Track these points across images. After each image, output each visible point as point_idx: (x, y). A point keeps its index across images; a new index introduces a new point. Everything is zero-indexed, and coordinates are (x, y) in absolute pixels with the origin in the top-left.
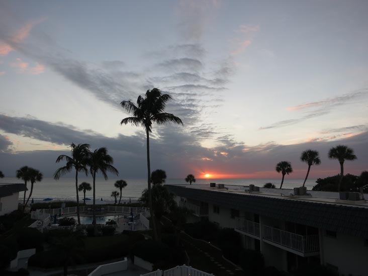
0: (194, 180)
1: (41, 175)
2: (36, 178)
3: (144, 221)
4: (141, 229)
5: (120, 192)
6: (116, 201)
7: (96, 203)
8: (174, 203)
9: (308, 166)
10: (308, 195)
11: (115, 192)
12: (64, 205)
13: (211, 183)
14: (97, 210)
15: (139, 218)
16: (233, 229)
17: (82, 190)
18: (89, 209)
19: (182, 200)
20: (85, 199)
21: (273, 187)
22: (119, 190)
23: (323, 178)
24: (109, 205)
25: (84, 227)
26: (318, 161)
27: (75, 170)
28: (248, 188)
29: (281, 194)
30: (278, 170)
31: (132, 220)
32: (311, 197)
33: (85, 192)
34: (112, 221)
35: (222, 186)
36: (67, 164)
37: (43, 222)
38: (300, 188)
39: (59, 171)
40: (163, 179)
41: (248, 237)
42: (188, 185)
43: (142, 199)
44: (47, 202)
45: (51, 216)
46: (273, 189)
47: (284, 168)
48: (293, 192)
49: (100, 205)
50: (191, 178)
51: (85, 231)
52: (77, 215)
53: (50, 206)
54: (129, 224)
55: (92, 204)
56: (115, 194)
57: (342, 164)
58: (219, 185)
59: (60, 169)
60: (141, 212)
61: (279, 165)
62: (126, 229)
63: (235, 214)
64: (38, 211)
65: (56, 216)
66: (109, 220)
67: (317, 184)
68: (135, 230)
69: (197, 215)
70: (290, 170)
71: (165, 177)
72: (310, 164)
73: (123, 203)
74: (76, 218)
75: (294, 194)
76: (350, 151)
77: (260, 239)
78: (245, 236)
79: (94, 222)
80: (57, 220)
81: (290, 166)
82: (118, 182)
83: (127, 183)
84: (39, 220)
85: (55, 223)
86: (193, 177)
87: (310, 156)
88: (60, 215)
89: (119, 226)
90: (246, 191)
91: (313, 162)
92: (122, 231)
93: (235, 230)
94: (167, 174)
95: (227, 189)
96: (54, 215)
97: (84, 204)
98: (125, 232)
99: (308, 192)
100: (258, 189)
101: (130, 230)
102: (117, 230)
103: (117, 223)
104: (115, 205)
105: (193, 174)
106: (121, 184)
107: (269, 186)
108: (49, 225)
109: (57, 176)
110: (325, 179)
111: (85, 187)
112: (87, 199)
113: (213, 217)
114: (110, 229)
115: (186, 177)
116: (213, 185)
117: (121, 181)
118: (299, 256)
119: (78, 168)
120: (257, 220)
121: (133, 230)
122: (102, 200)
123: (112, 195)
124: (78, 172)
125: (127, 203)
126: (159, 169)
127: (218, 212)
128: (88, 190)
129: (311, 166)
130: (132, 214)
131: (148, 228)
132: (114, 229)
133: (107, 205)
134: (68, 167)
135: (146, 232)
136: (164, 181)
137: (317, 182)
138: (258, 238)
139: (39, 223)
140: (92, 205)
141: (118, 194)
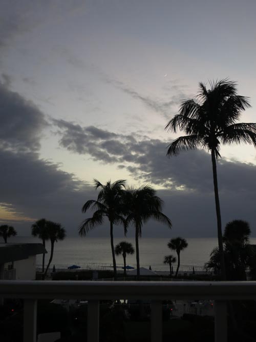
1: (63, 231)
2: (57, 234)
5: (177, 256)
6: (172, 272)
7: (142, 273)
11: (170, 257)
17: (120, 253)
20: (125, 268)
22: (176, 253)
24: (162, 277)
27: (110, 222)
33: (124, 257)
36: (96, 214)
39: (87, 223)
40: (245, 236)
43: (211, 265)
44: (74, 270)
49: (148, 277)
51: (126, 312)
53: (77, 276)
54: (192, 305)
55: (136, 274)
56: (169, 260)
59: (89, 220)
62: (188, 313)
68: (203, 315)
71: (248, 231)
73: (182, 274)
82: (173, 241)
89: (176, 308)
92: (182, 316)
97: (125, 274)
98: (186, 316)
101: (194, 313)
102: (174, 313)
104: (170, 276)
106: (178, 244)
108: (77, 302)
109: (83, 231)
111: (125, 249)
112: (129, 267)
117: (178, 240)
119: (112, 220)
121: (198, 314)
122: (150, 268)
123: (165, 262)
124: (113, 225)
125: (188, 274)
126: (239, 219)
128: (128, 252)
132: (169, 311)
133: (158, 277)
134: (97, 218)
136: (246, 239)
139: (64, 299)
140: (135, 276)
141: (174, 260)
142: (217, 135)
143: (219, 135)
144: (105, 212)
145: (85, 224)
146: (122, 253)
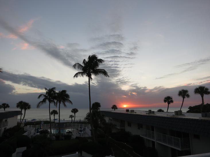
0: (117, 108)
1: (30, 106)
2: (27, 107)
3: (88, 132)
4: (87, 136)
6: (72, 121)
7: (61, 122)
8: (105, 121)
9: (183, 99)
10: (183, 115)
11: (72, 115)
12: (43, 123)
13: (126, 110)
14: (61, 125)
15: (85, 130)
16: (139, 136)
18: (57, 125)
19: (109, 119)
20: (54, 120)
21: (163, 111)
22: (74, 114)
23: (193, 106)
24: (68, 123)
25: (54, 135)
26: (188, 96)
27: (49, 103)
28: (148, 112)
29: (167, 115)
30: (165, 101)
31: (81, 131)
32: (185, 116)
33: (54, 115)
34: (70, 131)
35: (132, 111)
36: (44, 99)
37: (31, 132)
38: (178, 111)
40: (99, 108)
41: (148, 139)
42: (113, 111)
43: (86, 119)
44: (33, 121)
45: (35, 129)
46: (163, 112)
47: (168, 100)
48: (174, 114)
49: (63, 123)
50: (115, 107)
51: (54, 137)
52: (50, 128)
53: (35, 123)
54: (79, 133)
55: (58, 122)
56: (71, 116)
57: (202, 97)
58: (131, 110)
59: (41, 102)
60: (86, 126)
61: (165, 98)
62: (78, 136)
63: (140, 126)
64: (28, 126)
65: (38, 129)
66: (68, 131)
67: (189, 109)
68: (83, 137)
69: (118, 128)
70: (172, 101)
71: (100, 106)
72: (184, 98)
73: (76, 122)
74: (49, 130)
75: (174, 115)
76: (207, 89)
77: (155, 141)
78: (147, 139)
79: (59, 132)
80: (39, 131)
81: (172, 99)
82: (73, 109)
83: (78, 110)
84: (28, 131)
85: (37, 133)
86: (116, 106)
87: (183, 93)
88: (40, 129)
90: (146, 113)
91: (185, 96)
92: (75, 137)
93: (141, 136)
94: (101, 105)
95: (136, 113)
96: (37, 128)
97: (54, 122)
98: (77, 138)
99: (182, 114)
100: (153, 112)
101: (80, 136)
102: (72, 136)
103: (73, 133)
104: (71, 123)
105: (116, 105)
106: (75, 111)
107: (160, 111)
108: (34, 134)
109: (38, 106)
110: (194, 106)
111: (54, 112)
112: (56, 120)
113: (128, 129)
114: (68, 136)
115: (112, 106)
116: (127, 111)
117: (75, 109)
118: (178, 150)
119: (50, 101)
120: (153, 130)
121: (81, 136)
122: (64, 120)
123: (70, 117)
124: (50, 104)
125: (78, 122)
126: (97, 102)
127: (130, 126)
128: (56, 114)
129: (184, 99)
130: (81, 128)
131: (90, 135)
132: (71, 136)
133: (67, 123)
134: (44, 101)
135: (89, 138)
137: (189, 108)
138: (153, 140)
139: (29, 133)
141: (73, 117)
142: (91, 73)
143: (92, 72)
144: (47, 99)
145: (39, 103)
146: (53, 114)
